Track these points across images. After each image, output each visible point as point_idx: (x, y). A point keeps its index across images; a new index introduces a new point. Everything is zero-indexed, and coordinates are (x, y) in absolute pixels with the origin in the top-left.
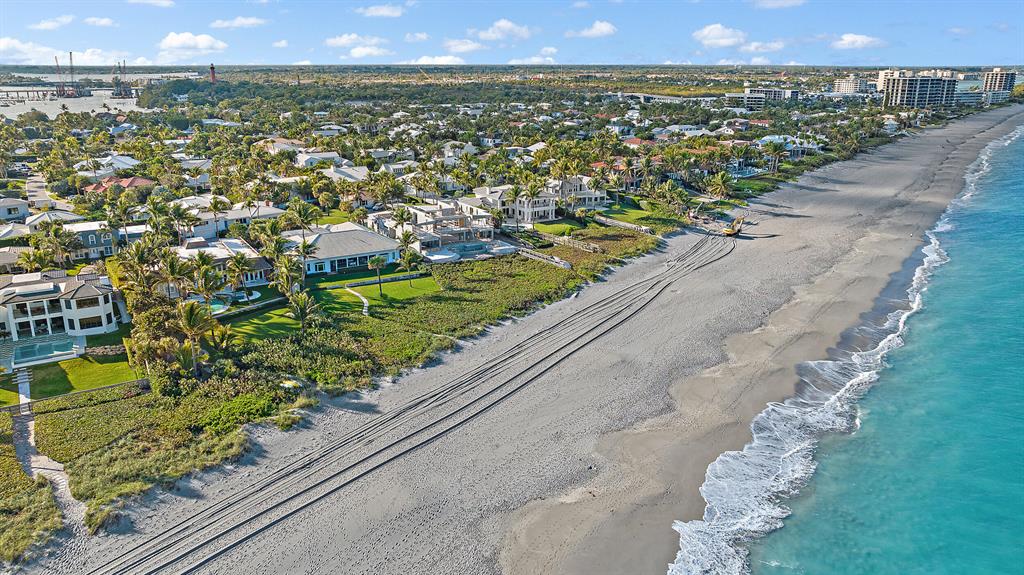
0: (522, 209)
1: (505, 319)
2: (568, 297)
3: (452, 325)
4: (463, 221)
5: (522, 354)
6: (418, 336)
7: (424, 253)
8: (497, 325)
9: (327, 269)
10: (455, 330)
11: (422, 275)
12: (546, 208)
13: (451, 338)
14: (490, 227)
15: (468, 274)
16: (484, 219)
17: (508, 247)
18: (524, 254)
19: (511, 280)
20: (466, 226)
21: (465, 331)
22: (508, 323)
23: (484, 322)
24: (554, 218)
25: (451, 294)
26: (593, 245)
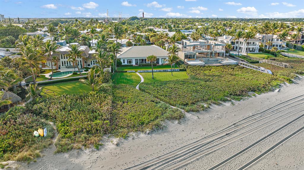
0: (241, 46)
1: (225, 101)
2: (273, 91)
3: (186, 101)
4: (209, 47)
5: (238, 134)
6: (159, 105)
7: (186, 60)
8: (219, 104)
9: (134, 63)
10: (187, 104)
11: (180, 70)
12: (254, 47)
13: (182, 110)
14: (224, 51)
15: (207, 72)
16: (221, 46)
17: (232, 61)
18: (241, 65)
19: (233, 77)
20: (210, 50)
21: (194, 107)
22: (228, 104)
23: (209, 102)
24: (258, 52)
25: (193, 81)
26: (284, 64)
